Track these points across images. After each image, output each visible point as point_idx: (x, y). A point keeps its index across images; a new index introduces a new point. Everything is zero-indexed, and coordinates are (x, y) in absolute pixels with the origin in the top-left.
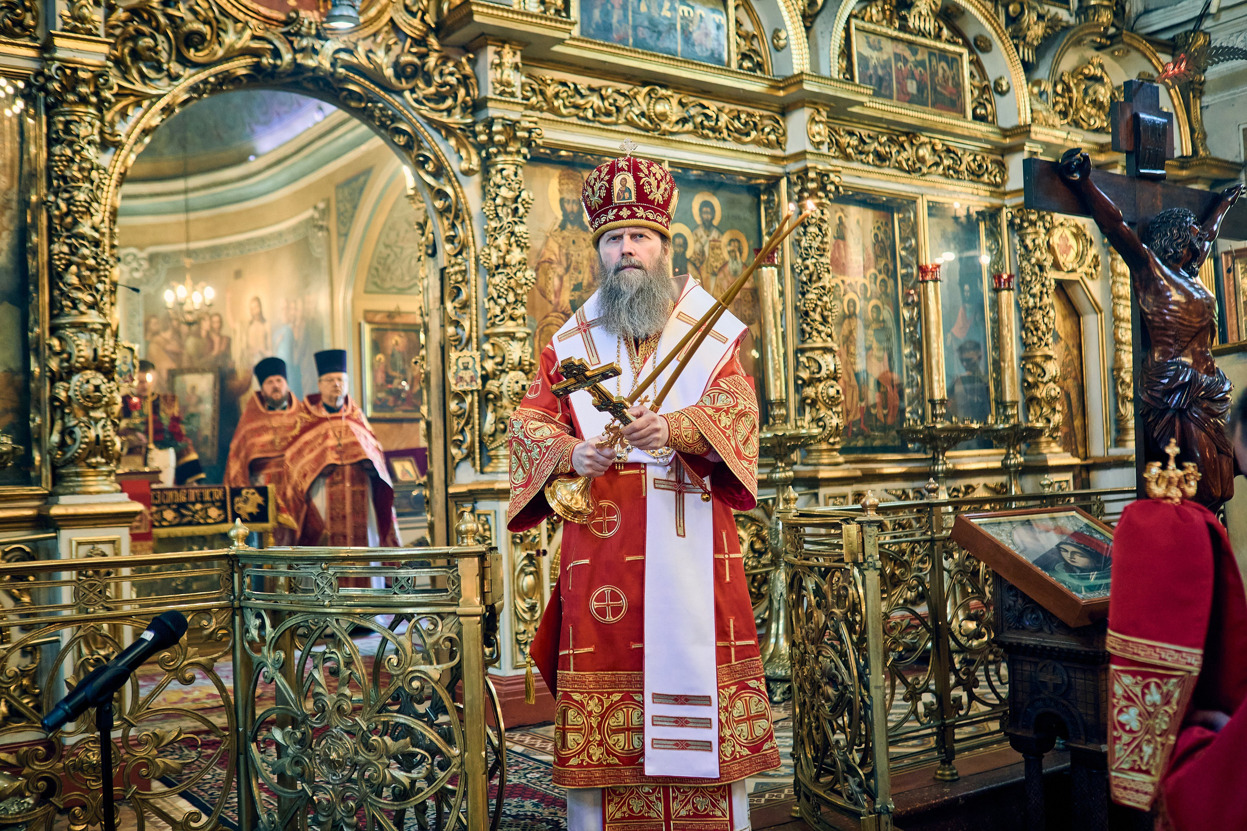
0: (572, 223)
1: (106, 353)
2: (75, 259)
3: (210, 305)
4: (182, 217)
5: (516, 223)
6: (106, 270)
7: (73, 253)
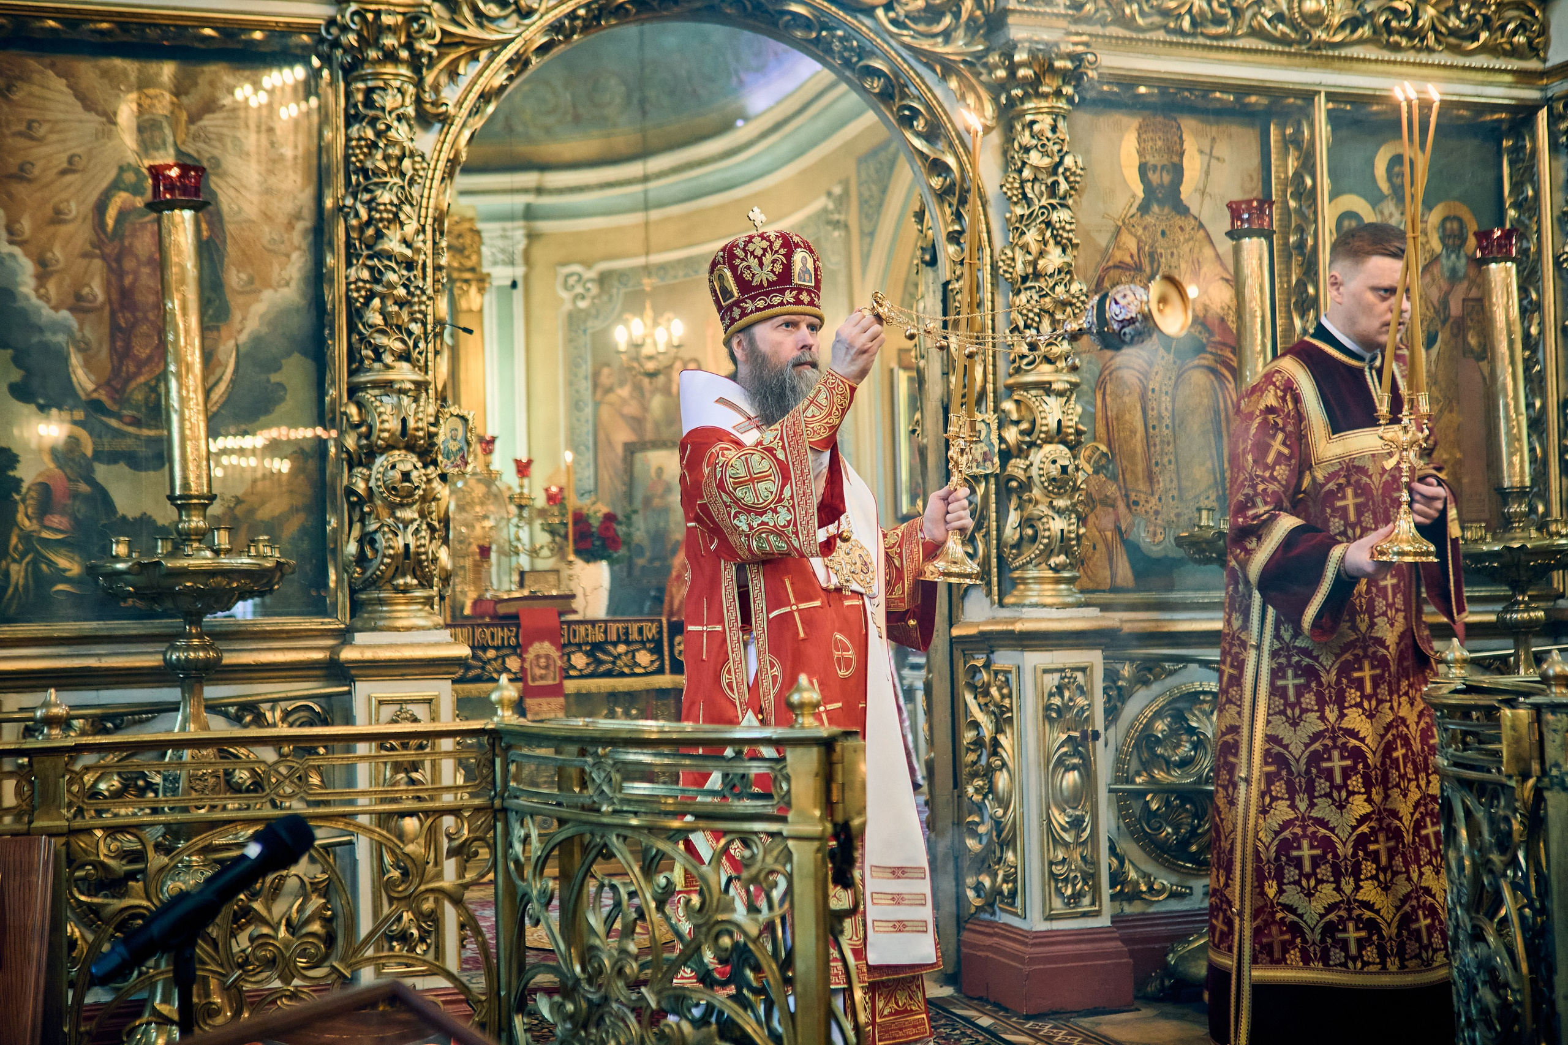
0: (1161, 203)
1: (420, 424)
2: (378, 288)
4: (638, 217)
5: (1054, 207)
6: (421, 303)
7: (377, 281)
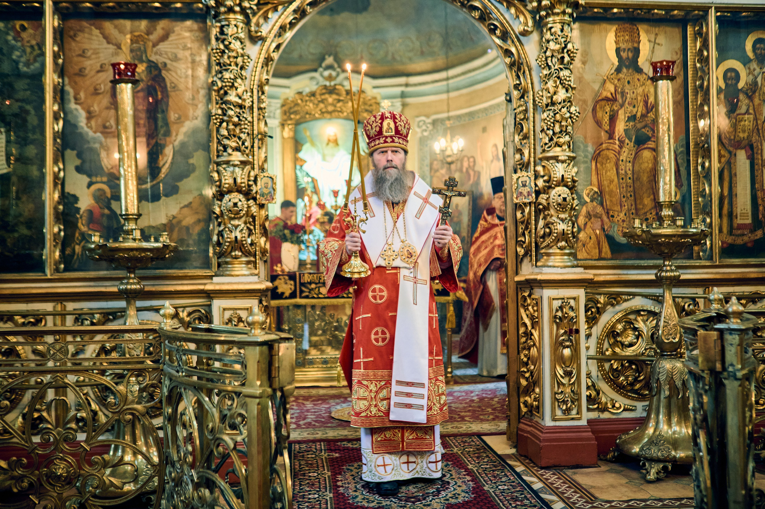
0: (628, 67)
1: (243, 181)
2: (225, 118)
3: (462, 151)
4: (445, 96)
5: (561, 69)
6: (245, 124)
7: (225, 115)
